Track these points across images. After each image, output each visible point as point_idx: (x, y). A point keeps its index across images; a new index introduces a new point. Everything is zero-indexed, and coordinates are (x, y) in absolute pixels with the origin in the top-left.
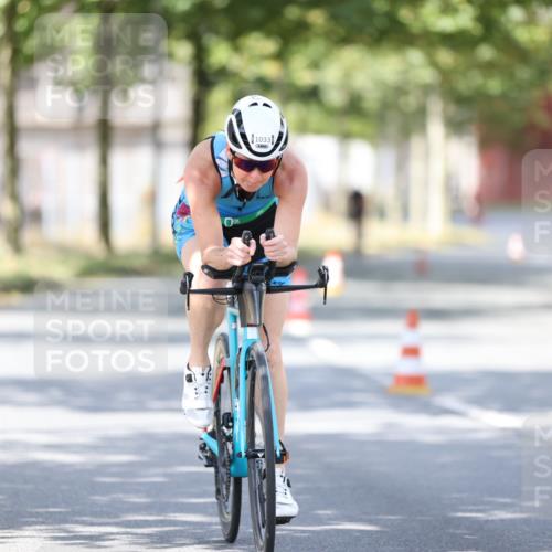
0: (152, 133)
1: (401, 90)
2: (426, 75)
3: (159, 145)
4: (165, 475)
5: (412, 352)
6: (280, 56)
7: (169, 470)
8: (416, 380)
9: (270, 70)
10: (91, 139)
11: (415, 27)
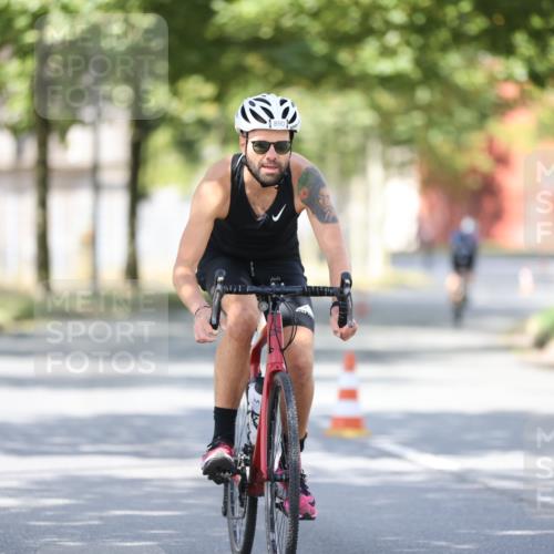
0: (91, 176)
1: (340, 131)
2: (366, 118)
3: (97, 187)
4: (101, 518)
5: (349, 394)
6: (220, 98)
7: (105, 514)
8: (354, 423)
9: (210, 111)
10: (30, 182)
11: (354, 70)
